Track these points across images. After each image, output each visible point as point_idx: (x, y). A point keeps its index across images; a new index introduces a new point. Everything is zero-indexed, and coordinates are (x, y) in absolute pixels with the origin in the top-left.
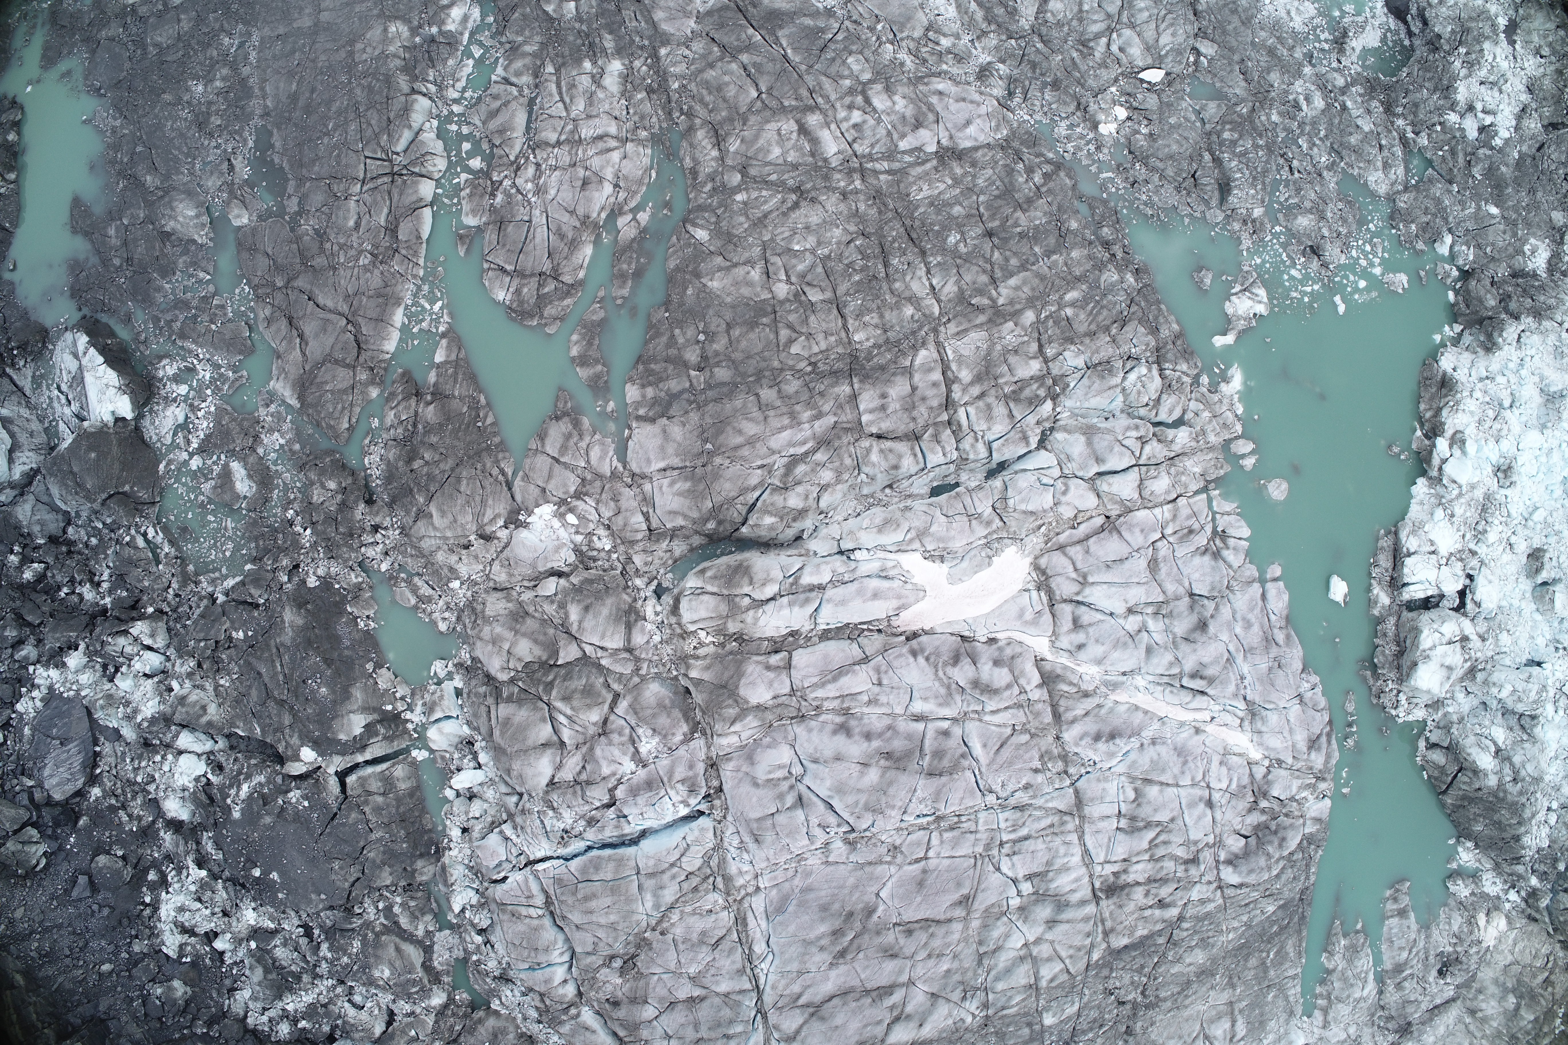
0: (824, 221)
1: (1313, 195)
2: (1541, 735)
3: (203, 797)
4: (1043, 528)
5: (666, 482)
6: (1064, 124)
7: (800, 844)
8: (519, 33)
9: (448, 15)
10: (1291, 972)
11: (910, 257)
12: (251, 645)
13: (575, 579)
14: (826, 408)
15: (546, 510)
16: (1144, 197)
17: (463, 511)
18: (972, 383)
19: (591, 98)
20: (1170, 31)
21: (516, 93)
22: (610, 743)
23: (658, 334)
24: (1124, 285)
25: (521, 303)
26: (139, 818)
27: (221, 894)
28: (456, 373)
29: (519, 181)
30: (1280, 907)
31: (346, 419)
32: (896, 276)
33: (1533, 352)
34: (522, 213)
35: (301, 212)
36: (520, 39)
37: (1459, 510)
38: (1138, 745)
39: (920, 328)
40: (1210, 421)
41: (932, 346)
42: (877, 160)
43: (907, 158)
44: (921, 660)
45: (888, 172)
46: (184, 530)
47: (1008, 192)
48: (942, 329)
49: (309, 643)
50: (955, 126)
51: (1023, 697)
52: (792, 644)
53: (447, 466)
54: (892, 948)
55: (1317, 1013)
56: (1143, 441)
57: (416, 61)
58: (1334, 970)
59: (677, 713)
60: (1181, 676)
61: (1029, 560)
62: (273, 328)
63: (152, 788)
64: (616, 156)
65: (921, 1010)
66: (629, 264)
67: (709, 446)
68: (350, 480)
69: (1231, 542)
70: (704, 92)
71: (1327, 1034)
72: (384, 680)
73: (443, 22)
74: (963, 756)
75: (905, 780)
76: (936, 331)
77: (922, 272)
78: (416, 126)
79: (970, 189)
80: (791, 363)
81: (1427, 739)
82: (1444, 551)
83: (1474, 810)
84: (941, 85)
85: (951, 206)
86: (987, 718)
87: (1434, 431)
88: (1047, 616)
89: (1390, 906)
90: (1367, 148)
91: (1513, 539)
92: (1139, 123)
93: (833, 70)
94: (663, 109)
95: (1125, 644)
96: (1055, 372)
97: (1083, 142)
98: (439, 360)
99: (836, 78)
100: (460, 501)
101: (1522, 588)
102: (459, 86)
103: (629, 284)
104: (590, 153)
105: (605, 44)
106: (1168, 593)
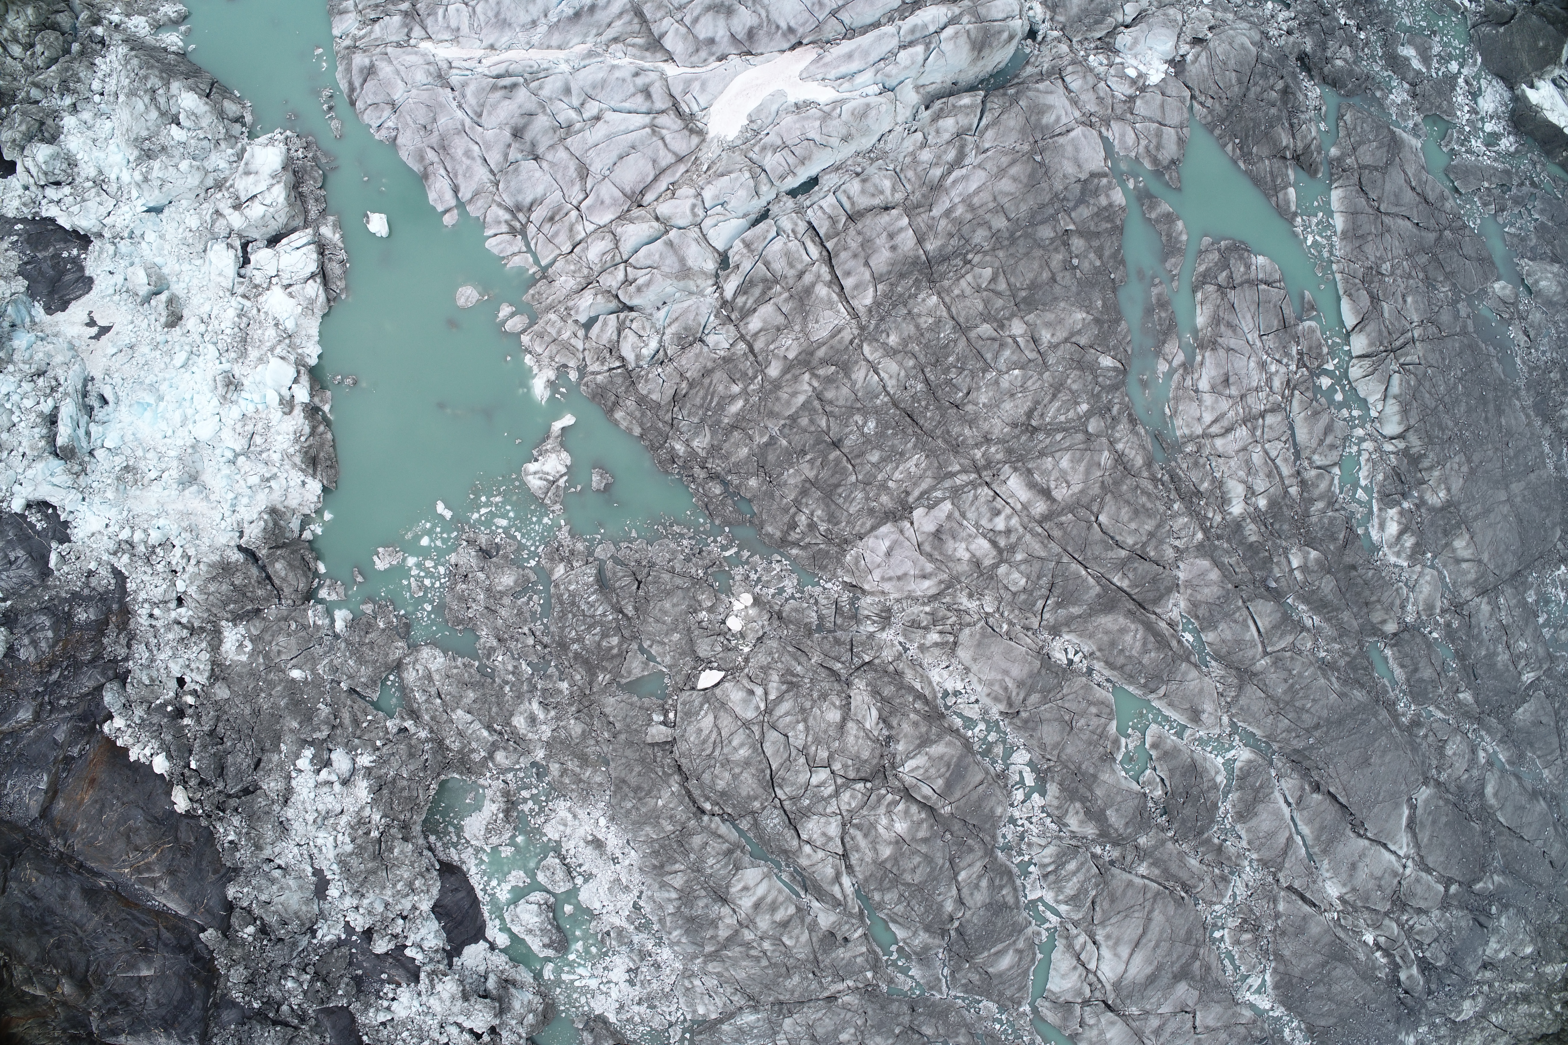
0: (998, 406)
1: (503, 612)
2: (129, 151)
4: (705, 168)
5: (1064, 120)
6: (789, 591)
8: (1332, 520)
9: (1399, 523)
11: (907, 396)
13: (1111, 21)
14: (943, 222)
15: (1155, 78)
16: (685, 542)
17: (1227, 54)
18: (813, 285)
19: (1250, 469)
20: (706, 732)
21: (1316, 457)
23: (1115, 255)
24: (685, 437)
25: (1241, 258)
28: (1274, 181)
29: (1283, 370)
31: (1349, 122)
32: (914, 372)
33: (223, 525)
34: (1271, 342)
35: (1453, 303)
36: (1330, 515)
37: (271, 334)
38: (550, 14)
39: (877, 326)
41: (862, 311)
42: (967, 484)
43: (938, 494)
44: (783, 25)
45: (953, 474)
47: (829, 493)
48: (856, 332)
50: (901, 545)
51: (679, 16)
52: (905, 10)
53: (1254, 91)
56: (628, 282)
57: (1409, 471)
60: (527, 83)
61: (711, 135)
62: (1438, 192)
64: (1208, 418)
66: (1160, 318)
67: (1038, 159)
68: (1326, 72)
69: (504, 228)
70: (1149, 505)
73: (1402, 513)
76: (862, 328)
77: (891, 384)
78: (1391, 401)
79: (867, 484)
80: (988, 258)
81: (244, 125)
82: (277, 291)
83: (183, 68)
84: (927, 587)
85: (883, 460)
87: (312, 411)
88: (677, 91)
90: (453, 689)
91: (203, 328)
92: (710, 621)
93: (1037, 566)
94: (1180, 479)
95: (594, 87)
96: (732, 328)
97: (764, 578)
98: (1291, 191)
99: (1031, 558)
100: (1232, 63)
101: (182, 285)
102: (1365, 456)
103: (1154, 300)
104: (1232, 413)
105: (1252, 526)
106: (561, 149)
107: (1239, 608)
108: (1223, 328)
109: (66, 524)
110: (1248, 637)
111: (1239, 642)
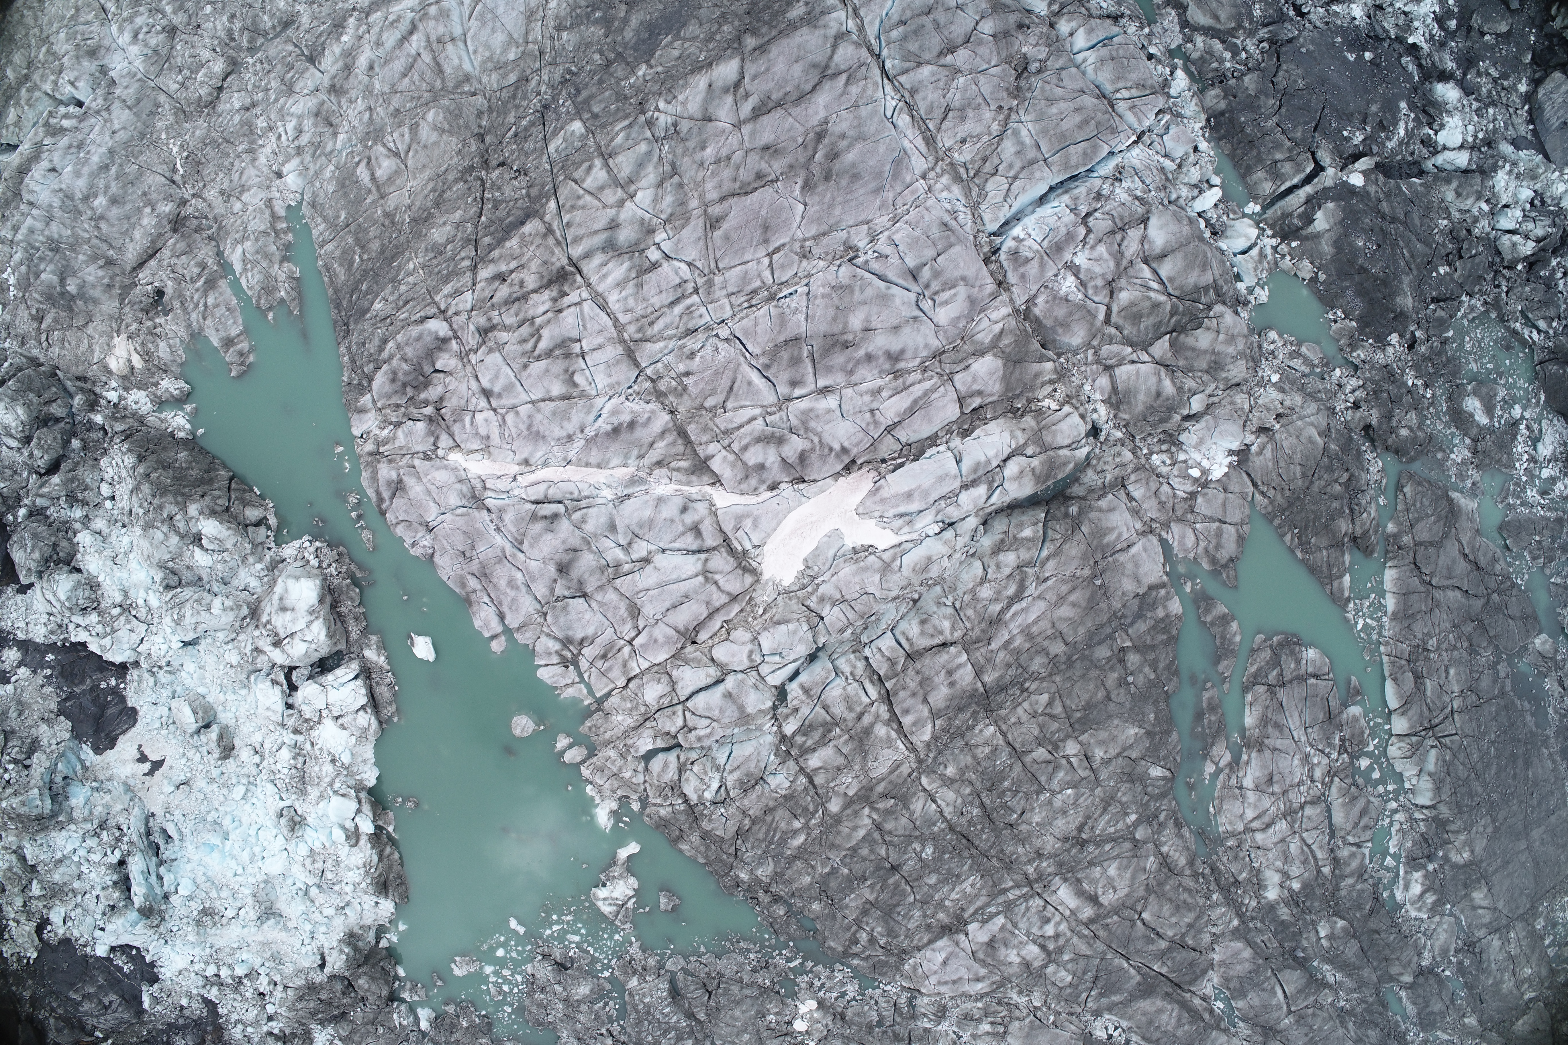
0: (1050, 824)
1: (581, 1018)
2: (153, 572)
3: (1432, 111)
4: (761, 611)
5: (1125, 535)
7: (902, 233)
8: (1361, 892)
9: (1423, 884)
10: (329, 247)
11: (963, 821)
12: (1430, 264)
13: (1177, 418)
14: (1001, 655)
15: (1218, 472)
16: (752, 956)
17: (1294, 448)
18: (872, 725)
19: (1286, 857)
21: (1348, 838)
22: (1103, 275)
23: (1168, 667)
24: (749, 867)
25: (1292, 653)
26: (1479, 74)
27: (1389, 25)
28: (1329, 570)
29: (1325, 761)
30: (368, 310)
31: (1408, 496)
32: (970, 798)
33: (304, 950)
34: (1315, 733)
35: (1493, 666)
36: (1359, 887)
37: (328, 769)
38: (586, 431)
39: (935, 759)
40: (620, 769)
41: (920, 746)
42: (1020, 898)
43: (993, 909)
44: (837, 447)
45: (1006, 890)
46: (1508, 348)
47: (888, 913)
48: (914, 766)
49: (1385, 283)
50: (956, 955)
51: (727, 442)
52: (963, 422)
53: (1318, 485)
54: (772, 156)
55: (282, 213)
56: (687, 728)
57: (1437, 834)
58: (281, 262)
59: (1048, 323)
60: (568, 513)
61: (765, 576)
62: (1490, 555)
63: (1475, 105)
64: (1250, 814)
65: (716, 102)
66: (1210, 722)
67: (1098, 582)
68: (1390, 441)
69: (555, 659)
70: (1190, 900)
71: (262, 194)
72: (1306, 269)
73: (1425, 877)
74: (768, 367)
75: (821, 325)
76: (920, 761)
77: (948, 811)
78: (1425, 777)
79: (925, 903)
80: (1045, 684)
81: (269, 528)
82: (328, 723)
83: (196, 472)
84: (980, 987)
85: (939, 882)
86: (758, 411)
87: (378, 837)
88: (728, 528)
89: (244, 346)
91: (257, 759)
92: (778, 1023)
93: (1082, 963)
94: (1220, 872)
95: (641, 526)
96: (791, 763)
97: (828, 985)
98: (1347, 578)
99: (1078, 956)
100: (1298, 457)
101: (230, 715)
102: (1396, 826)
103: (1205, 705)
104: (1273, 809)
105: (1286, 910)
106: (611, 590)
107: (1268, 979)
108: (1270, 729)
109: (152, 964)
110: (1274, 1002)
111: (1265, 1007)
